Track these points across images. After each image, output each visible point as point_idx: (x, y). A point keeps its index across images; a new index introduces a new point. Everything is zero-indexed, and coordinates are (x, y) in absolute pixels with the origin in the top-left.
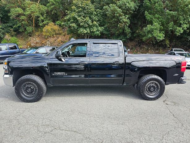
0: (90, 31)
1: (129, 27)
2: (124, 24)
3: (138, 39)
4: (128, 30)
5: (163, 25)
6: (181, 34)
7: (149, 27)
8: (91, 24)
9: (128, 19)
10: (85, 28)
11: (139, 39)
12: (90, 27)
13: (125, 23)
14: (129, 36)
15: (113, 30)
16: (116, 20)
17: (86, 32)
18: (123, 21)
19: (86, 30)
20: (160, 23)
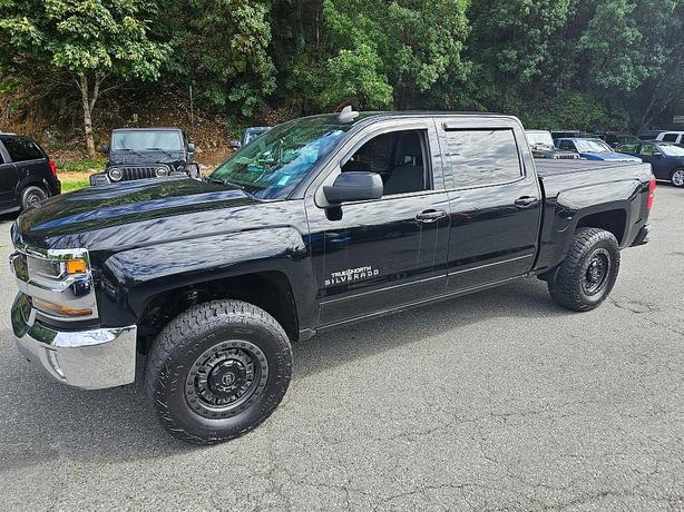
0: (112, 56)
1: (270, 50)
2: (252, 38)
3: (301, 100)
4: (266, 65)
5: (381, 53)
6: (432, 85)
7: (346, 57)
8: (114, 27)
9: (264, 21)
10: (86, 43)
11: (304, 98)
12: (108, 39)
13: (257, 34)
14: (270, 87)
15: (209, 61)
16: (218, 19)
17: (95, 61)
18: (250, 28)
19: (93, 54)
20: (376, 45)
